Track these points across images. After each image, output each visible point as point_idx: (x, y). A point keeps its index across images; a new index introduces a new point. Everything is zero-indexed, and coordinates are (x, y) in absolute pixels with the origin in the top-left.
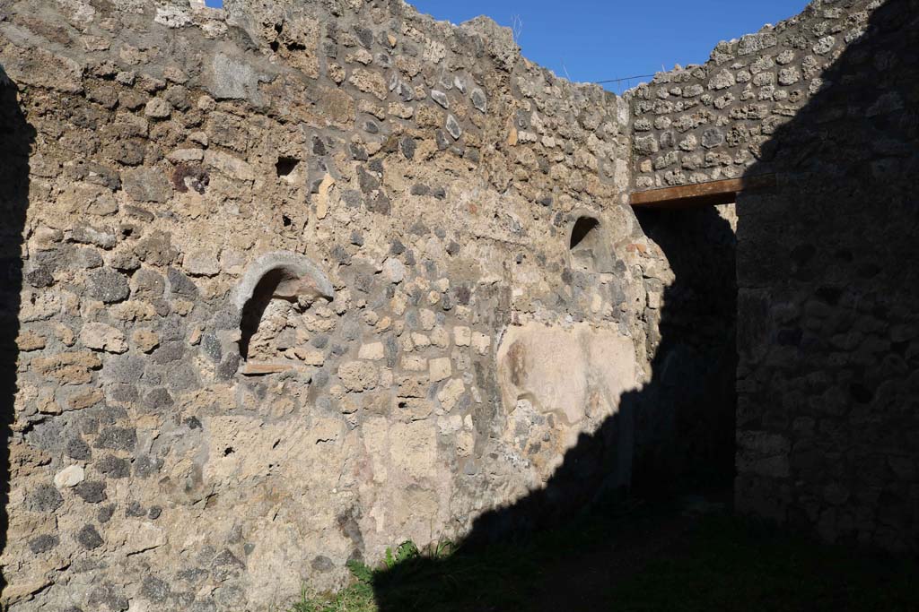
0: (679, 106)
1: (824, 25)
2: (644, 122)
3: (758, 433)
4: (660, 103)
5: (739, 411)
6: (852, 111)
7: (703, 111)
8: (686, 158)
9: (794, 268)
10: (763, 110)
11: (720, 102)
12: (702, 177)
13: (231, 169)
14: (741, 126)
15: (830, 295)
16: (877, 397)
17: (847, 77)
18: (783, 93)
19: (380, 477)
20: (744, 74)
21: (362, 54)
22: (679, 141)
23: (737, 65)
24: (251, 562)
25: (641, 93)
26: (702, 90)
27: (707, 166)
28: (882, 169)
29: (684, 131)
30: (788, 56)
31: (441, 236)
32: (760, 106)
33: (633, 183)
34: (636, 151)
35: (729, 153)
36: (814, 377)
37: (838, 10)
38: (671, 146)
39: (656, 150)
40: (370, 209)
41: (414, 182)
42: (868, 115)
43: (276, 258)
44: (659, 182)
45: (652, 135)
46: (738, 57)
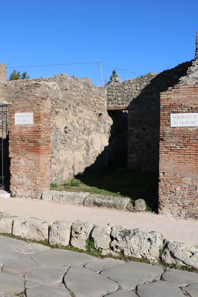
0: (117, 91)
1: (145, 80)
2: (110, 94)
3: (132, 154)
4: (114, 90)
5: (128, 150)
6: (149, 96)
7: (122, 93)
8: (118, 102)
9: (138, 124)
10: (133, 94)
11: (125, 91)
12: (122, 106)
13: (61, 111)
14: (129, 97)
15: (144, 129)
16: (152, 146)
17: (148, 90)
18: (137, 92)
19: (76, 161)
20: (130, 87)
21: (74, 89)
22: (117, 98)
23: (129, 85)
24: (64, 172)
25: (109, 88)
26: (122, 89)
27: (123, 104)
28: (153, 107)
29: (118, 96)
30: (138, 85)
31: (82, 119)
32: (133, 93)
33: (107, 106)
34: (108, 99)
35: (127, 102)
36: (142, 144)
37: (147, 78)
38: (115, 99)
39: (112, 99)
40: (75, 116)
41: (79, 110)
42: (151, 97)
43: (66, 125)
44: (113, 106)
45: (112, 97)
46: (129, 83)
